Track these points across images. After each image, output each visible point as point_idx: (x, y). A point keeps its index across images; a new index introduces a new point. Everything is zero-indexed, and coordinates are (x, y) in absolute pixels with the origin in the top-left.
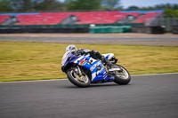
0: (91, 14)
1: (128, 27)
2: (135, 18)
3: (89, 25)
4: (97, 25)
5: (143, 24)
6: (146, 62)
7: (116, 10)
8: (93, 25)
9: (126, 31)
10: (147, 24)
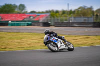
0: (9, 15)
1: (30, 23)
2: (34, 17)
3: (8, 21)
4: (12, 21)
5: (38, 21)
6: (39, 42)
7: (23, 13)
8: (10, 21)
9: (28, 25)
10: (41, 21)
